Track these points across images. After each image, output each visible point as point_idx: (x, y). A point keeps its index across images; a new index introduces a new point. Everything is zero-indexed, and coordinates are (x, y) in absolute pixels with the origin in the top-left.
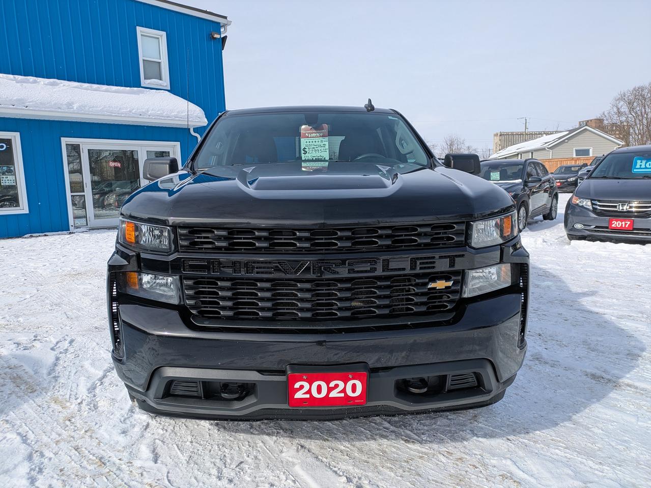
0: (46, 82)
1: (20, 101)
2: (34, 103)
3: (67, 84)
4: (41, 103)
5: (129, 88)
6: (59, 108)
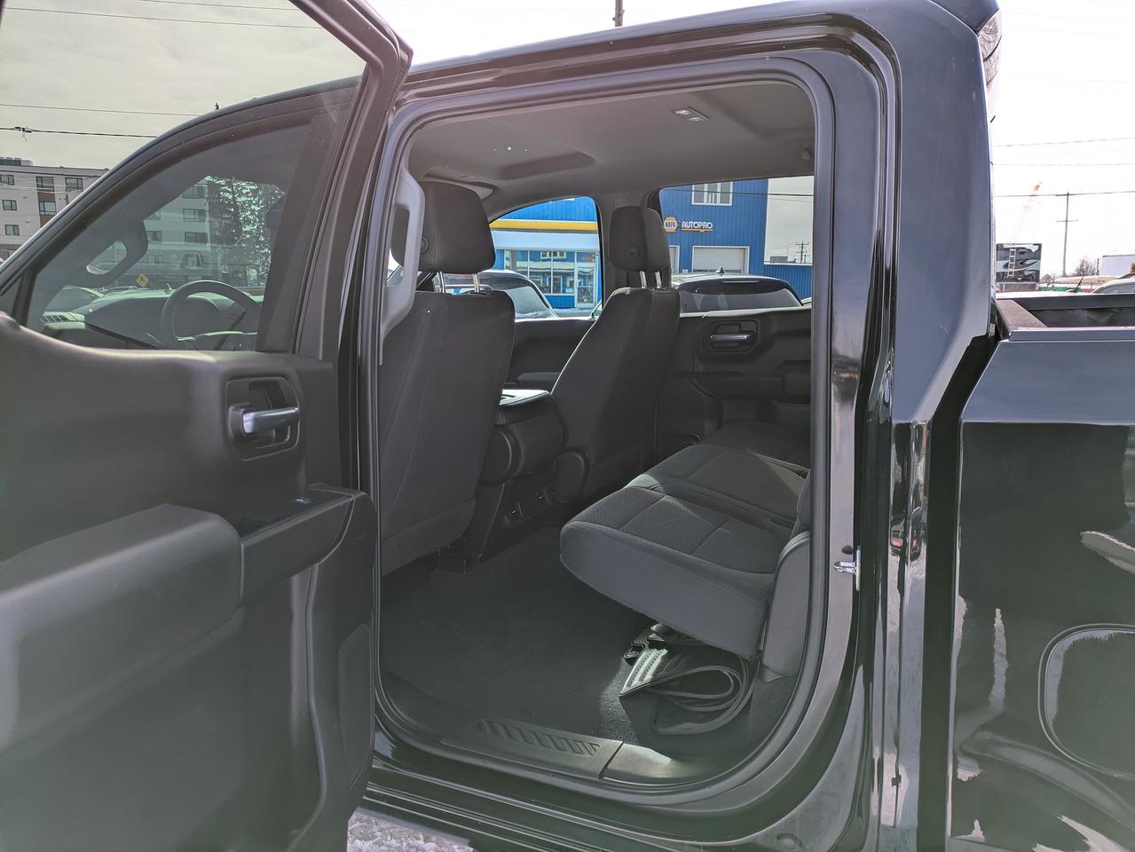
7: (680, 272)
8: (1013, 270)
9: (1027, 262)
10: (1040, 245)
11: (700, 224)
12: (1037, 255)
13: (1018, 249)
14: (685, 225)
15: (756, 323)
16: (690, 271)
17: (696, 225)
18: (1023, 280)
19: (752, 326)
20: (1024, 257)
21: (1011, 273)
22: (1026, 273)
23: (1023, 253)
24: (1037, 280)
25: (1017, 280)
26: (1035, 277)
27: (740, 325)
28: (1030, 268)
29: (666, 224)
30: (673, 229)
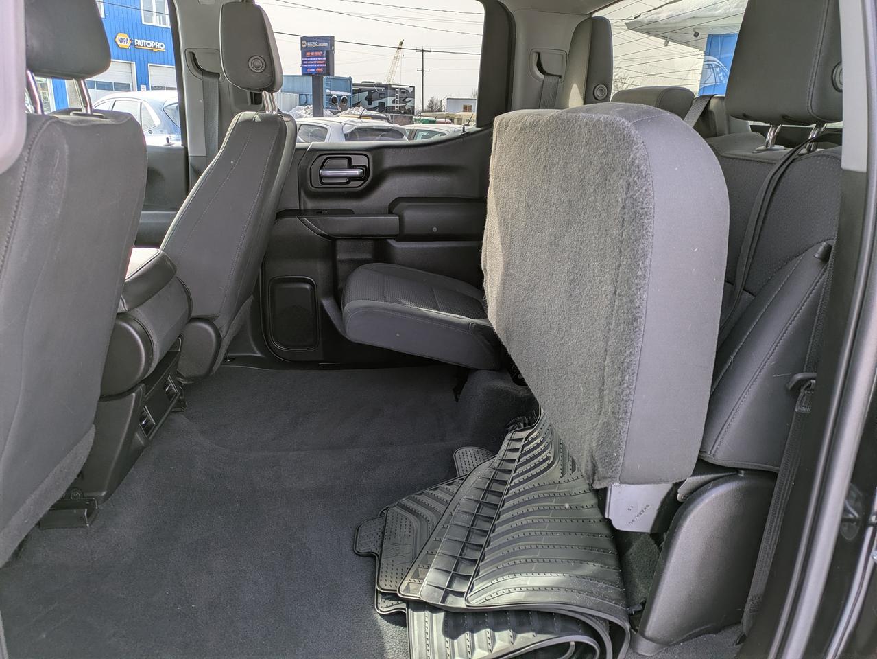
7: (139, 89)
8: (398, 105)
9: (407, 100)
10: (414, 87)
11: (152, 43)
12: (412, 95)
13: (401, 89)
14: (138, 42)
15: (368, 157)
16: (148, 89)
17: (149, 44)
18: (405, 113)
19: (362, 160)
20: (406, 95)
21: (397, 107)
22: (407, 108)
23: (404, 92)
24: (413, 114)
25: (400, 113)
26: (411, 111)
27: (350, 160)
28: (408, 104)
29: (119, 40)
30: (126, 45)
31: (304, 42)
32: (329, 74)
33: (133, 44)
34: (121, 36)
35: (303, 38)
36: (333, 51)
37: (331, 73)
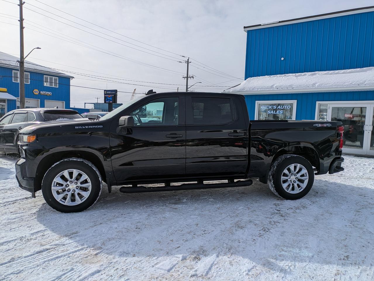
0: (309, 74)
1: (291, 86)
2: (296, 86)
3: (321, 73)
4: (300, 86)
5: (360, 69)
6: (308, 87)
29: (35, 92)
30: (37, 93)
31: (105, 92)
32: (115, 103)
33: (40, 93)
34: (35, 90)
35: (105, 91)
36: (117, 95)
37: (116, 102)
